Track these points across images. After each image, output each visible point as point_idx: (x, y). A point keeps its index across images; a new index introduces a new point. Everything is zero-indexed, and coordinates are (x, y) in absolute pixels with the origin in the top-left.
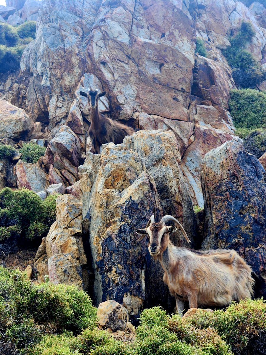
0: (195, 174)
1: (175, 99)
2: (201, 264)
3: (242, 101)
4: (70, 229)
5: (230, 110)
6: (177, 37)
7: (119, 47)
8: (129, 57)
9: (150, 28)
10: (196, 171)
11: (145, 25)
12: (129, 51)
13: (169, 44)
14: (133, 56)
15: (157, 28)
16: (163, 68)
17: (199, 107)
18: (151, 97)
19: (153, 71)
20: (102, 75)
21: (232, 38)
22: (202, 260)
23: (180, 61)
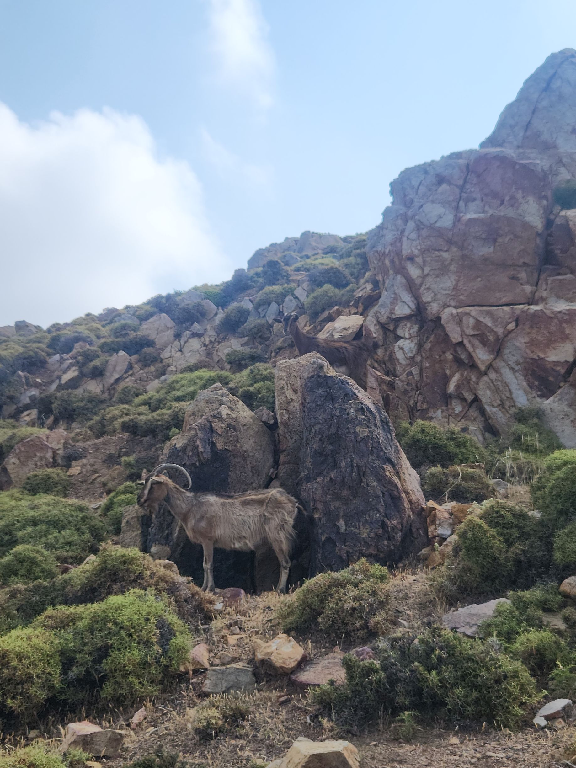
0: (517, 368)
1: (513, 278)
6: (521, 200)
7: (436, 234)
8: (450, 242)
9: (484, 198)
10: (518, 365)
11: (478, 196)
13: (508, 212)
15: (494, 196)
16: (496, 244)
17: (550, 280)
18: (475, 284)
19: (483, 251)
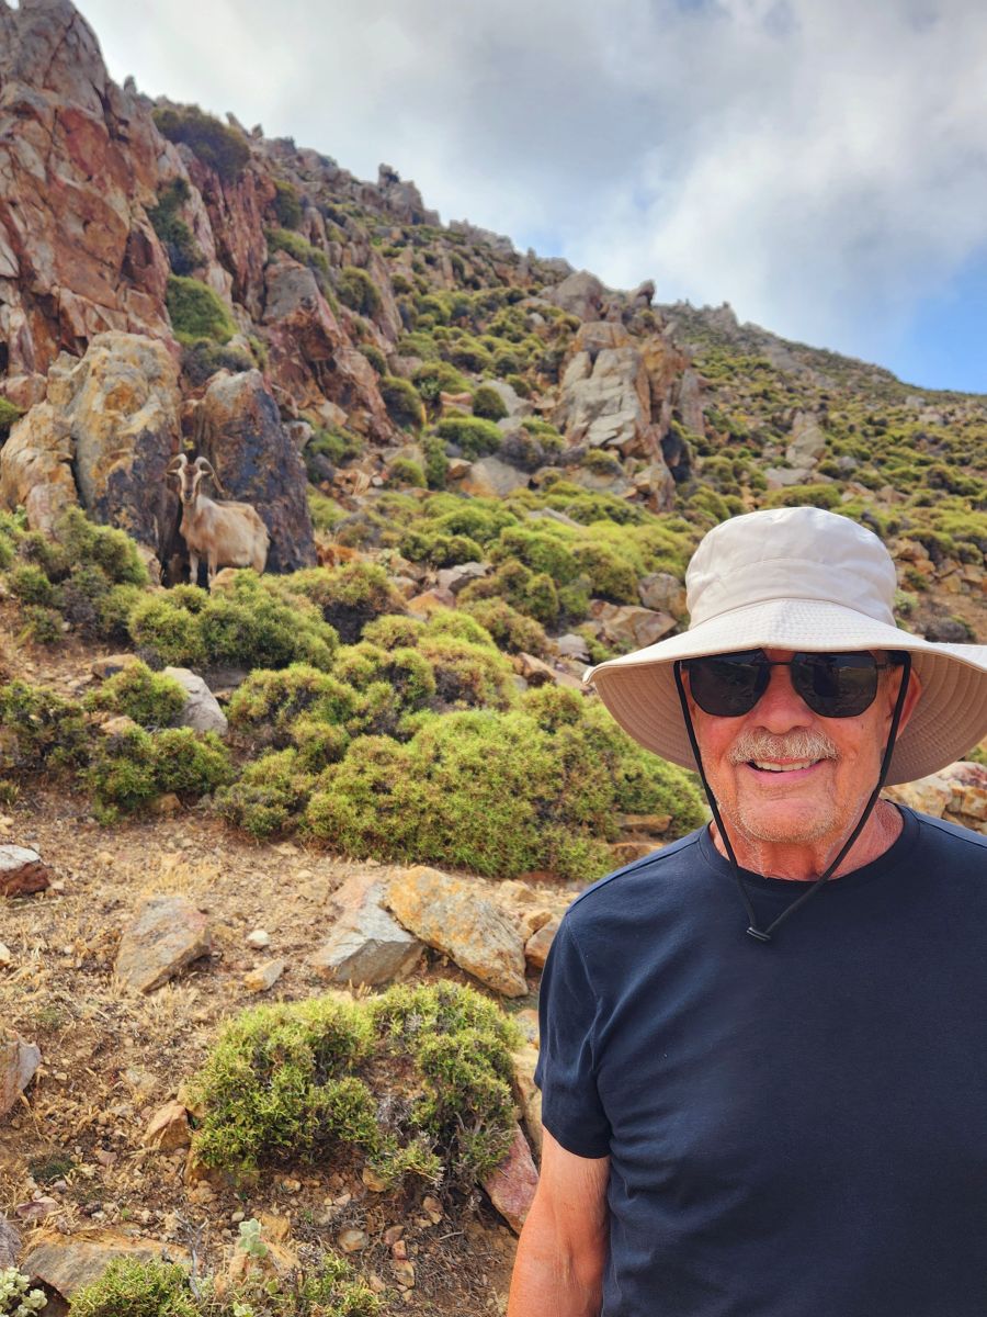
1: (101, 275)
2: (223, 517)
3: (184, 295)
4: (56, 452)
5: (167, 304)
6: (109, 185)
7: (32, 183)
8: (44, 201)
9: (73, 163)
11: (67, 156)
12: (46, 192)
13: (96, 192)
14: (51, 200)
15: (83, 165)
16: (88, 228)
17: (130, 292)
18: (71, 267)
19: (75, 229)
20: (11, 221)
21: (162, 195)
22: (224, 513)
23: (112, 223)
